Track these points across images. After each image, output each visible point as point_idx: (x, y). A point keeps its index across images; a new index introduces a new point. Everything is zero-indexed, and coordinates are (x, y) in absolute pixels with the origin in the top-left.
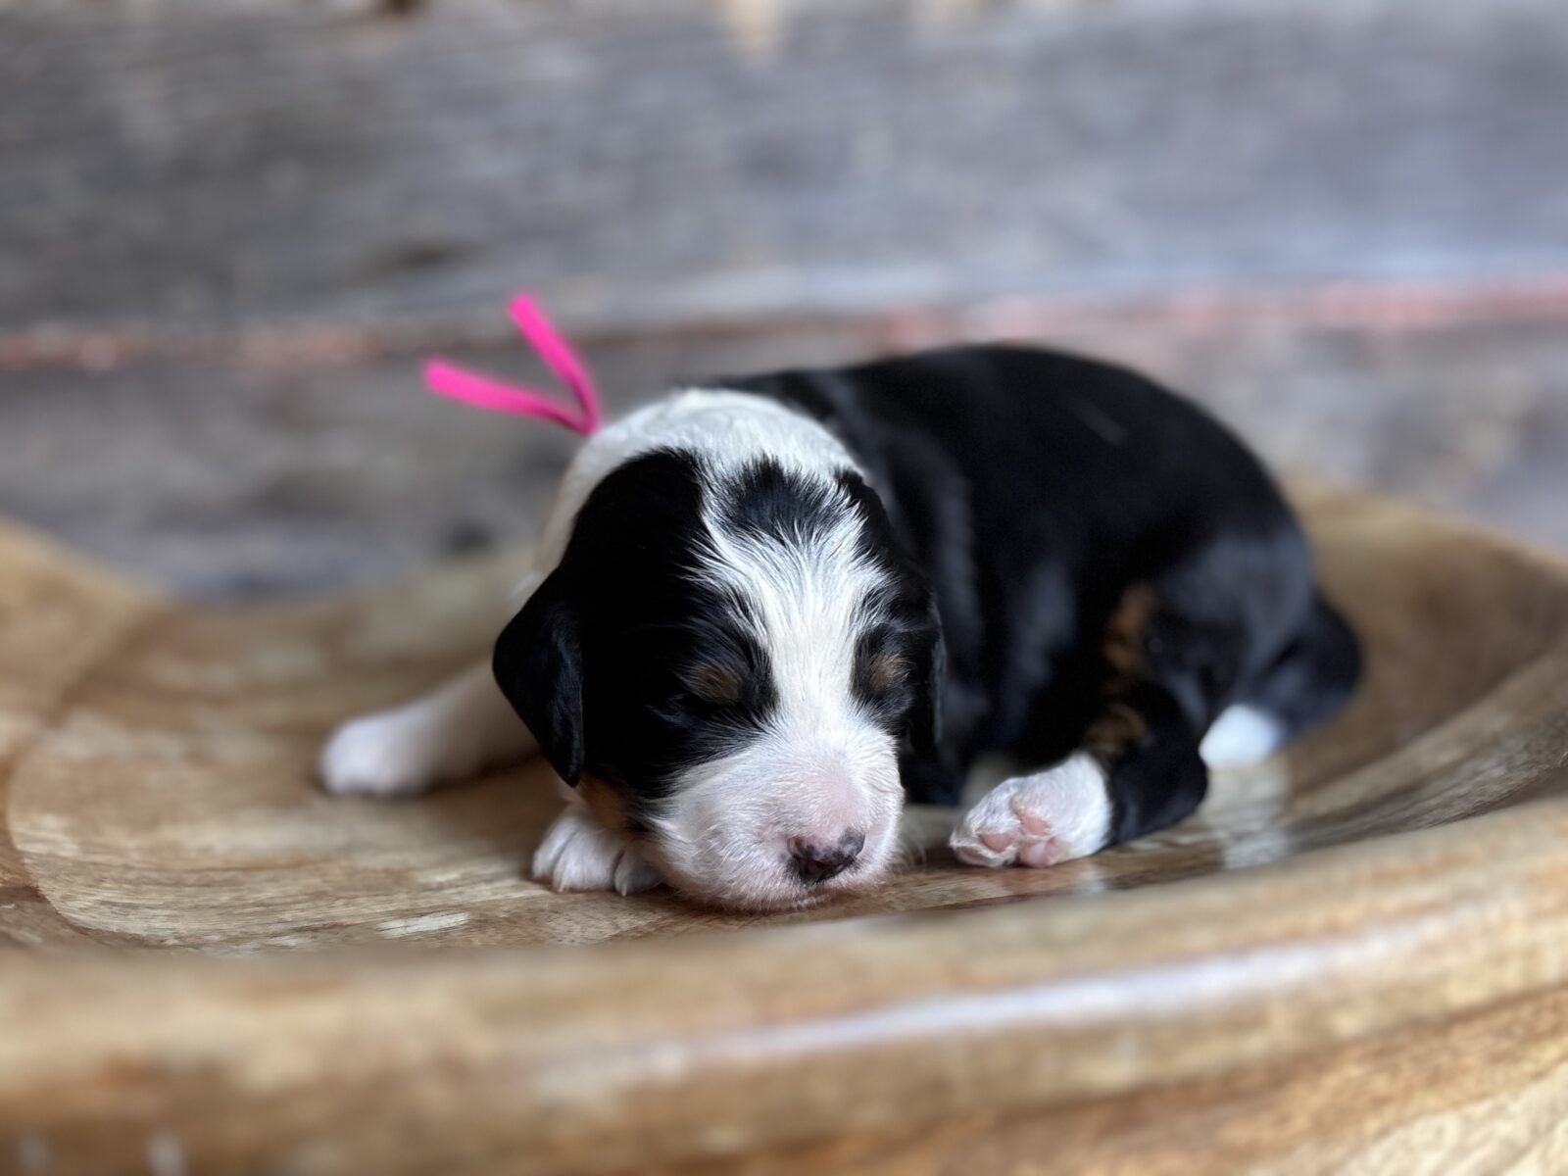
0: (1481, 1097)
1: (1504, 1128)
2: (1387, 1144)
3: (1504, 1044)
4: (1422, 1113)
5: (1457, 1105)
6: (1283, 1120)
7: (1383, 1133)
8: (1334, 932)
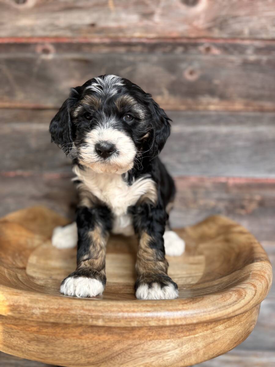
0: (168, 339)
1: (172, 344)
2: (151, 342)
3: (172, 332)
4: (157, 339)
5: (164, 339)
6: (134, 335)
7: (150, 340)
8: (134, 312)
